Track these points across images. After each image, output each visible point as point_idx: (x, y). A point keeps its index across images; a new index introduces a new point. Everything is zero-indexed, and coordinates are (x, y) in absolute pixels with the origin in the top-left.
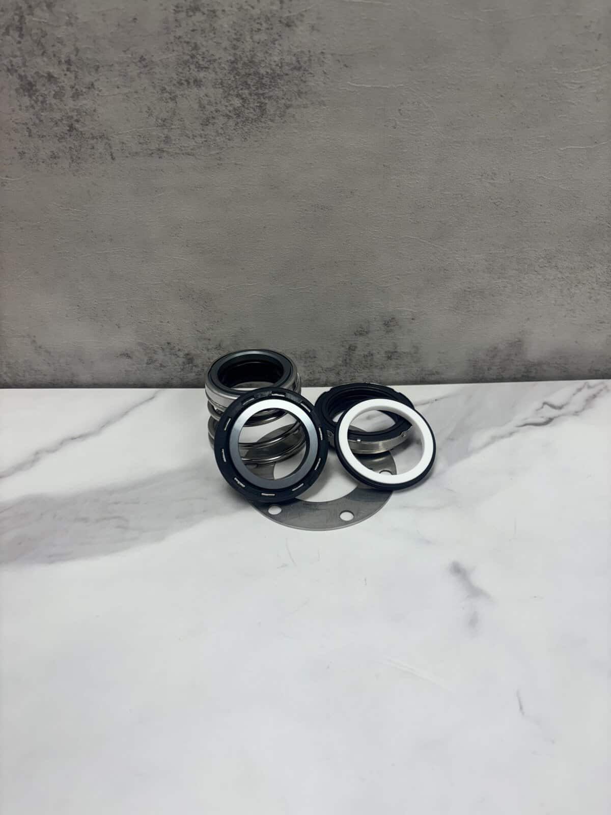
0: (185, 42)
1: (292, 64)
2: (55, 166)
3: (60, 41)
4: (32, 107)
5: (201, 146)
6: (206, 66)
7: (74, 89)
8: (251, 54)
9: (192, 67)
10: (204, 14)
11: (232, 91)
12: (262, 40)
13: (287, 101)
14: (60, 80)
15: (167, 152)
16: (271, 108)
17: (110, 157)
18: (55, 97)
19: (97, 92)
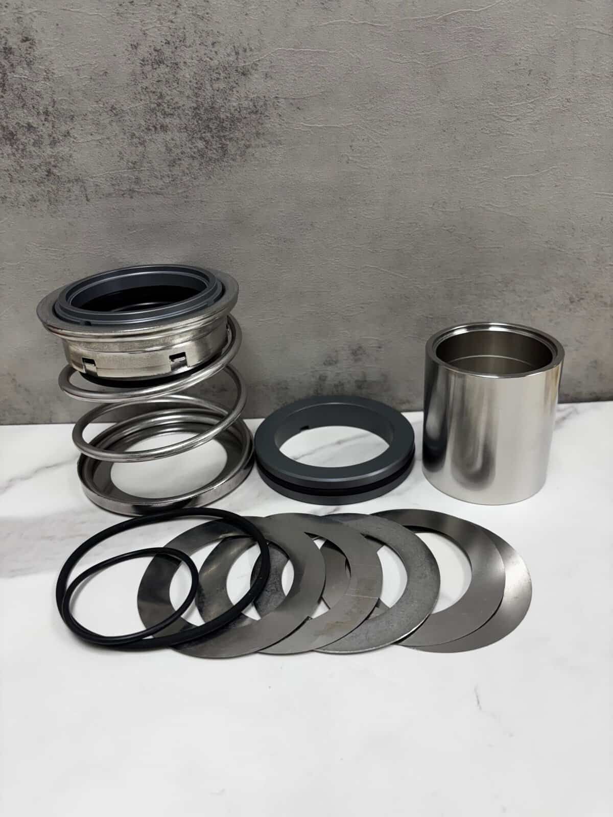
0: (151, 92)
1: (250, 109)
2: (35, 208)
3: (39, 94)
4: (14, 154)
5: (169, 186)
6: (172, 113)
7: (51, 137)
8: (211, 101)
9: (159, 114)
10: (168, 66)
11: (196, 134)
12: (221, 88)
13: (246, 141)
14: (38, 130)
15: (137, 192)
16: (231, 148)
17: (86, 199)
18: (34, 145)
19: (72, 139)
